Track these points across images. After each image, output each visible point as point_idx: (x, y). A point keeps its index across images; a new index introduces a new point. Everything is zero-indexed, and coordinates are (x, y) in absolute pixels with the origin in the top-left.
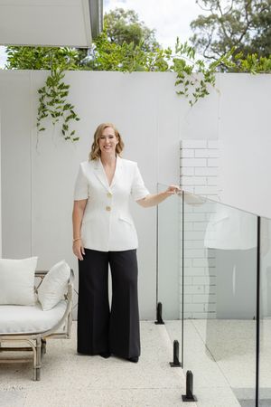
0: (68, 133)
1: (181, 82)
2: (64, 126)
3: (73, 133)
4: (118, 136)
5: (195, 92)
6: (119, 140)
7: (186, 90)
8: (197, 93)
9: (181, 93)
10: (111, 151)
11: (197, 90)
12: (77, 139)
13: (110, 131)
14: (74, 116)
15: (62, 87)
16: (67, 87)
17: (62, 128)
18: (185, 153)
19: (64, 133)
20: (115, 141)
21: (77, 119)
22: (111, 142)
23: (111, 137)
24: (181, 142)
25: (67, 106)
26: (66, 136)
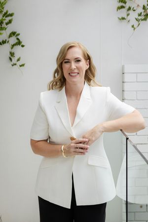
0: (14, 60)
1: (122, 7)
2: (11, 53)
3: (18, 60)
4: (88, 58)
5: (137, 17)
6: (90, 63)
7: (128, 15)
8: (140, 18)
9: (123, 19)
10: (80, 79)
11: (140, 15)
12: (22, 65)
13: (77, 53)
14: (19, 43)
15: (6, 15)
16: (11, 15)
17: (9, 55)
18: (127, 78)
19: (11, 59)
20: (84, 65)
21: (23, 46)
22: (77, 68)
23: (78, 61)
24: (123, 67)
25: (13, 34)
26: (12, 63)
